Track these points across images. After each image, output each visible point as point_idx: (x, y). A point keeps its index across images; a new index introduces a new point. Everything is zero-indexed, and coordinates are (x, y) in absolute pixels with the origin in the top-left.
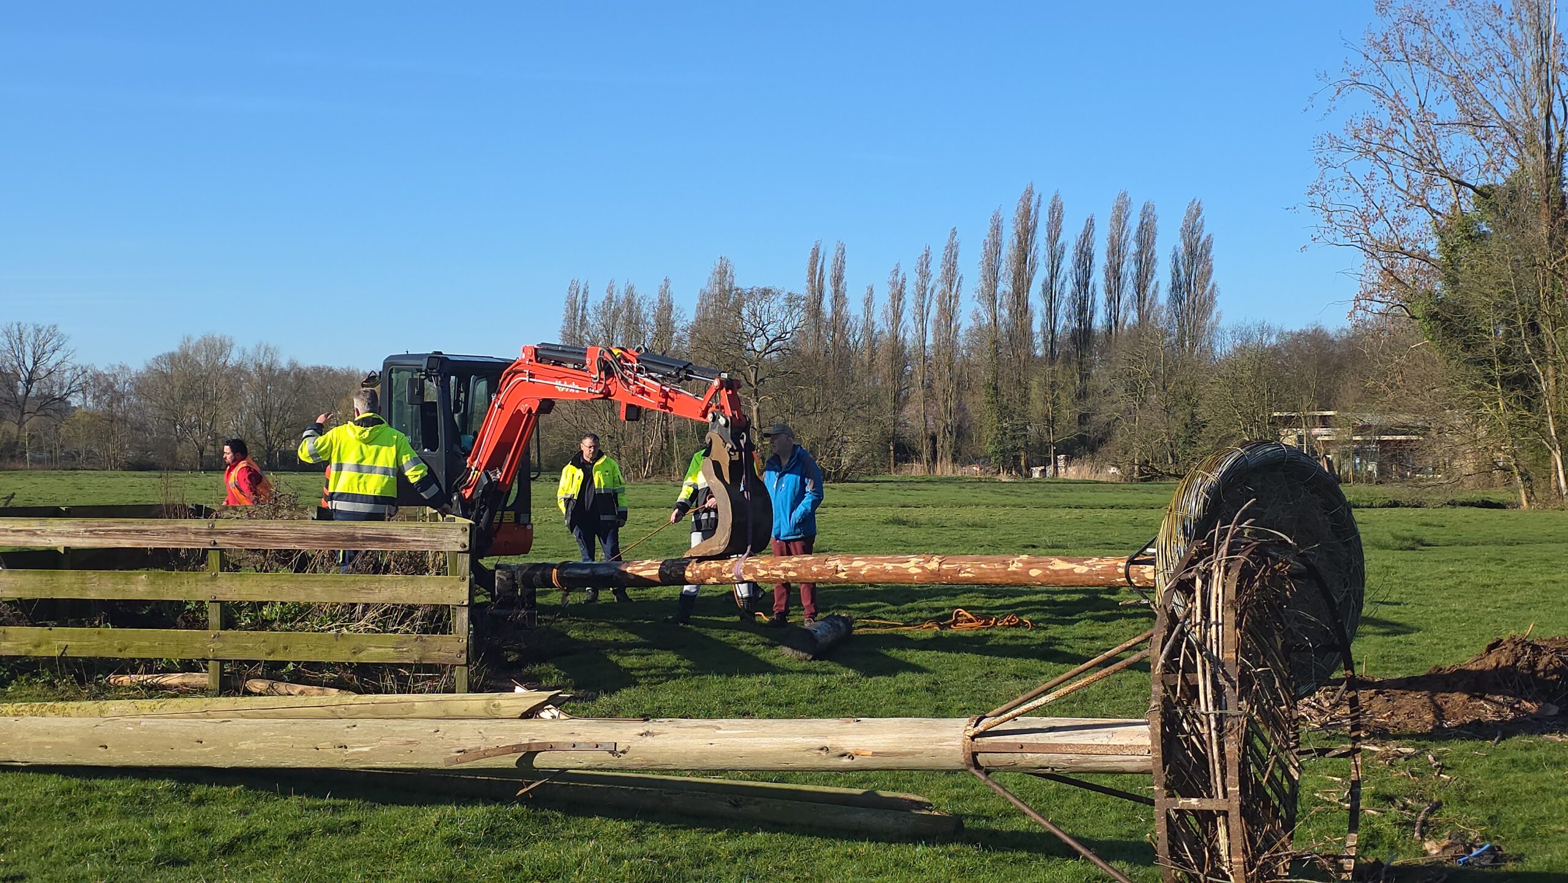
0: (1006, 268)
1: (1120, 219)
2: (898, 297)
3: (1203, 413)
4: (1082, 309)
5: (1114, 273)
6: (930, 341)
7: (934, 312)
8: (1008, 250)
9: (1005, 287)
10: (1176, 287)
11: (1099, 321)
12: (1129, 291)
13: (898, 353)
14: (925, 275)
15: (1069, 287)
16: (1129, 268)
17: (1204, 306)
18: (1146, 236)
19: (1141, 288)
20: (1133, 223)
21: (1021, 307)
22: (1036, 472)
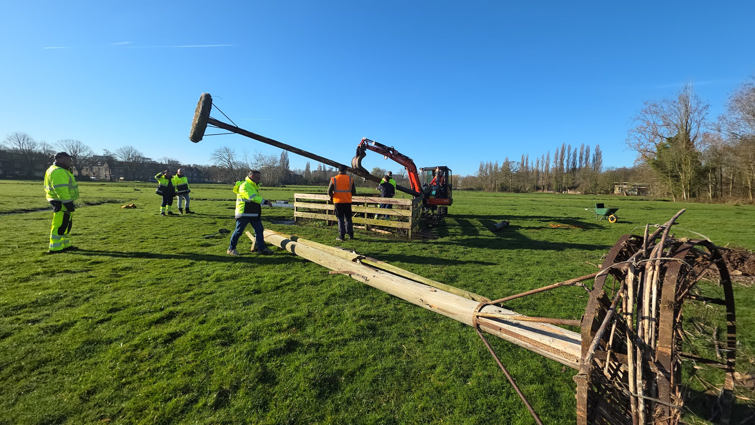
0: (559, 157)
1: (582, 148)
2: (538, 162)
3: (598, 182)
4: (574, 164)
5: (581, 158)
6: (544, 170)
7: (545, 165)
8: (560, 154)
9: (559, 160)
10: (594, 160)
11: (577, 167)
12: (584, 161)
13: (538, 172)
14: (543, 159)
15: (572, 160)
16: (584, 157)
17: (600, 163)
18: (588, 152)
19: (587, 160)
20: (585, 149)
21: (562, 164)
22: (563, 192)
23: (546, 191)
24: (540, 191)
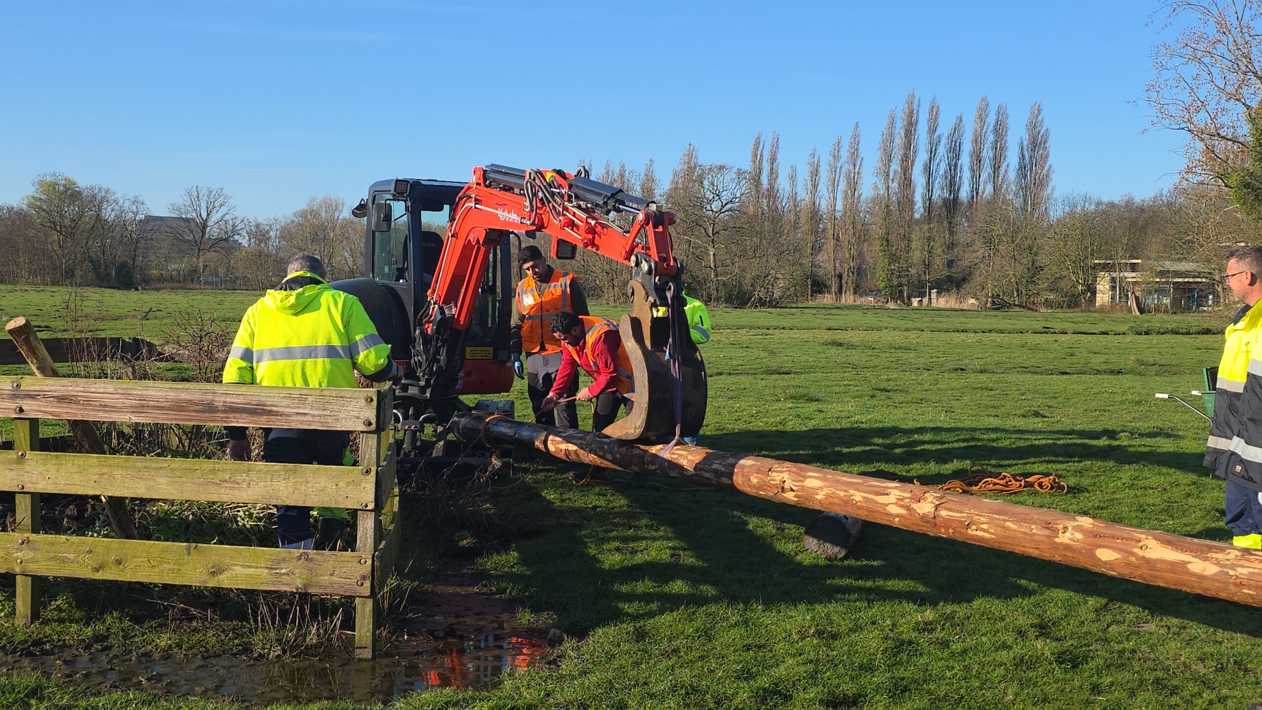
0: (898, 153)
1: (982, 119)
2: (815, 173)
3: (1042, 260)
4: (952, 183)
5: (977, 158)
6: (839, 206)
7: (843, 185)
8: (899, 141)
9: (895, 166)
10: (1022, 167)
11: (964, 193)
12: (986, 172)
13: (814, 216)
14: (836, 157)
15: (943, 167)
16: (987, 153)
17: (1042, 182)
18: (1000, 130)
19: (996, 168)
20: (992, 119)
21: (907, 182)
22: (915, 302)
23: (848, 299)
24: (827, 299)
